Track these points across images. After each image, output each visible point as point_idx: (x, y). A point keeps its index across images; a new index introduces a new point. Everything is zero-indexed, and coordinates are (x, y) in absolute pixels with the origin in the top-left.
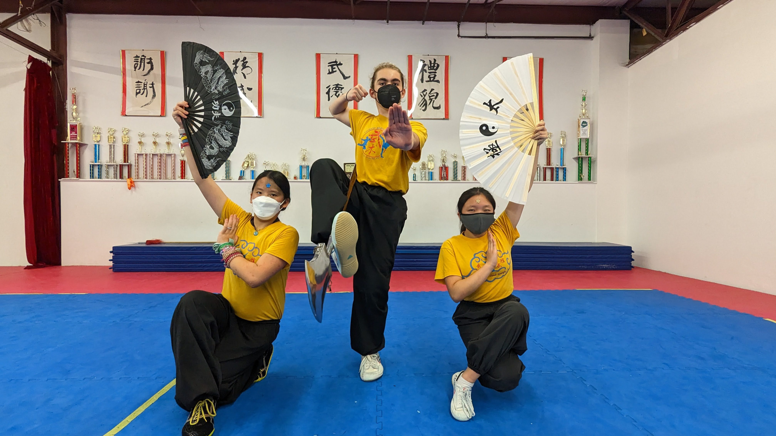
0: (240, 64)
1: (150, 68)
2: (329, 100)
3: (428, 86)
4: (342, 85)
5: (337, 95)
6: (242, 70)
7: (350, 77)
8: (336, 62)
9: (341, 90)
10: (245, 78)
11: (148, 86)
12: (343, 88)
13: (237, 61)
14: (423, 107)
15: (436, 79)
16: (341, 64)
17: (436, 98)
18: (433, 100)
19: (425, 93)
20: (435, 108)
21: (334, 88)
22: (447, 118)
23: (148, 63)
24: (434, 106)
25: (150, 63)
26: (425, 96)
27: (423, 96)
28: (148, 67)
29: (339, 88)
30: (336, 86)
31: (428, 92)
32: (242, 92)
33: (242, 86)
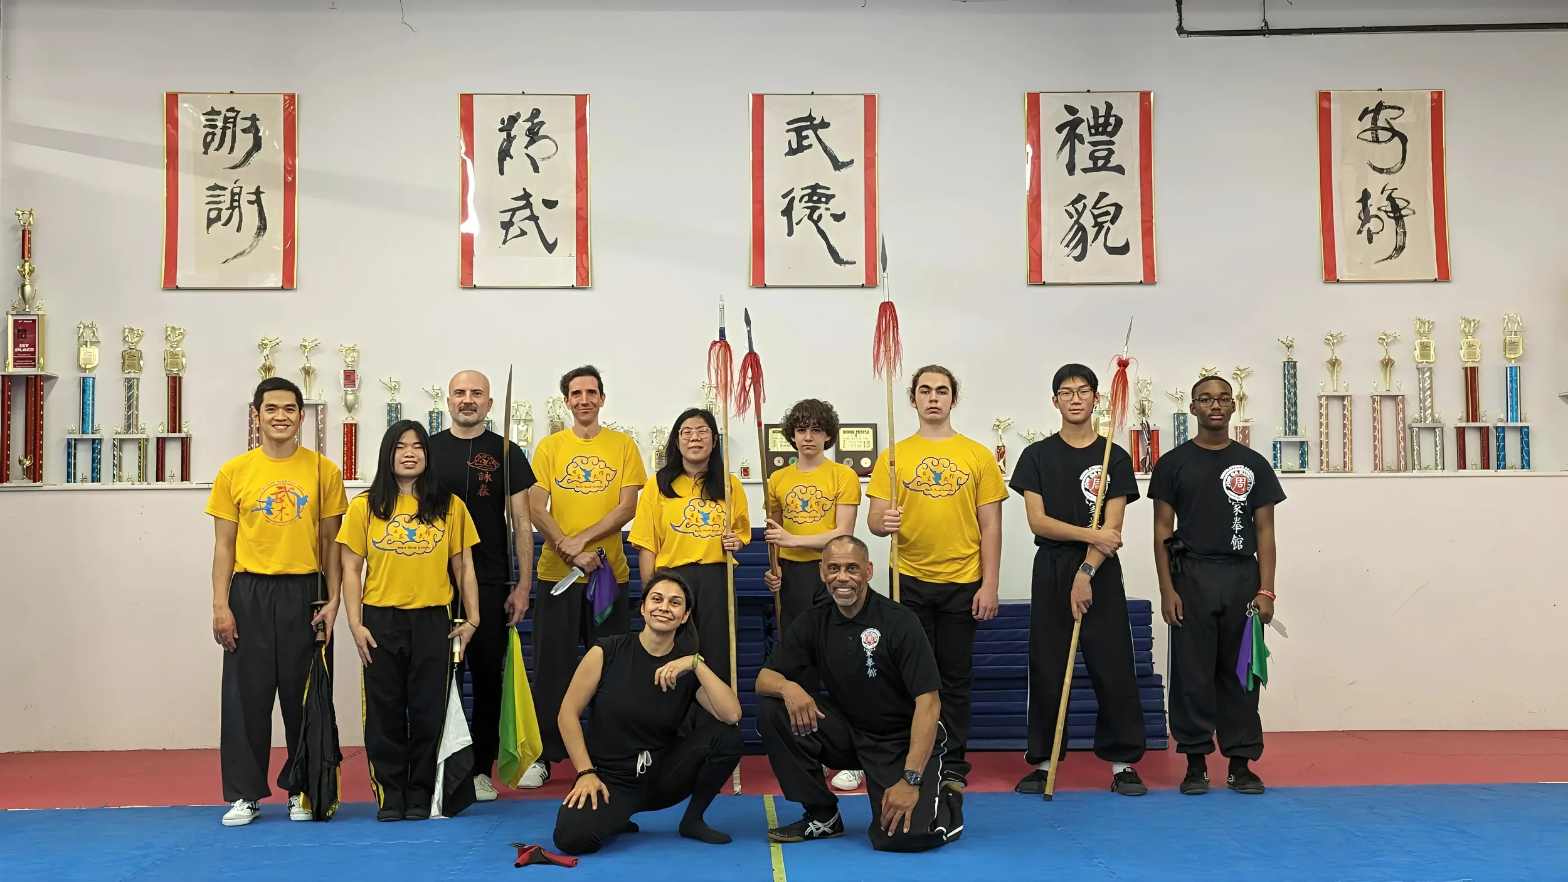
0: (520, 130)
1: (250, 145)
2: (790, 232)
3: (1090, 184)
4: (828, 189)
5: (815, 217)
6: (526, 148)
7: (852, 162)
8: (810, 118)
9: (827, 203)
10: (536, 169)
11: (245, 198)
12: (833, 196)
13: (513, 120)
14: (1075, 247)
15: (1113, 162)
16: (824, 125)
17: (1113, 221)
18: (1106, 226)
19: (1080, 206)
20: (1112, 251)
21: (806, 198)
22: (1149, 278)
23: (246, 131)
24: (1109, 244)
25: (253, 129)
26: (1080, 214)
27: (1076, 216)
28: (245, 142)
29: (821, 195)
30: (809, 191)
31: (1090, 202)
32: (527, 212)
33: (526, 196)
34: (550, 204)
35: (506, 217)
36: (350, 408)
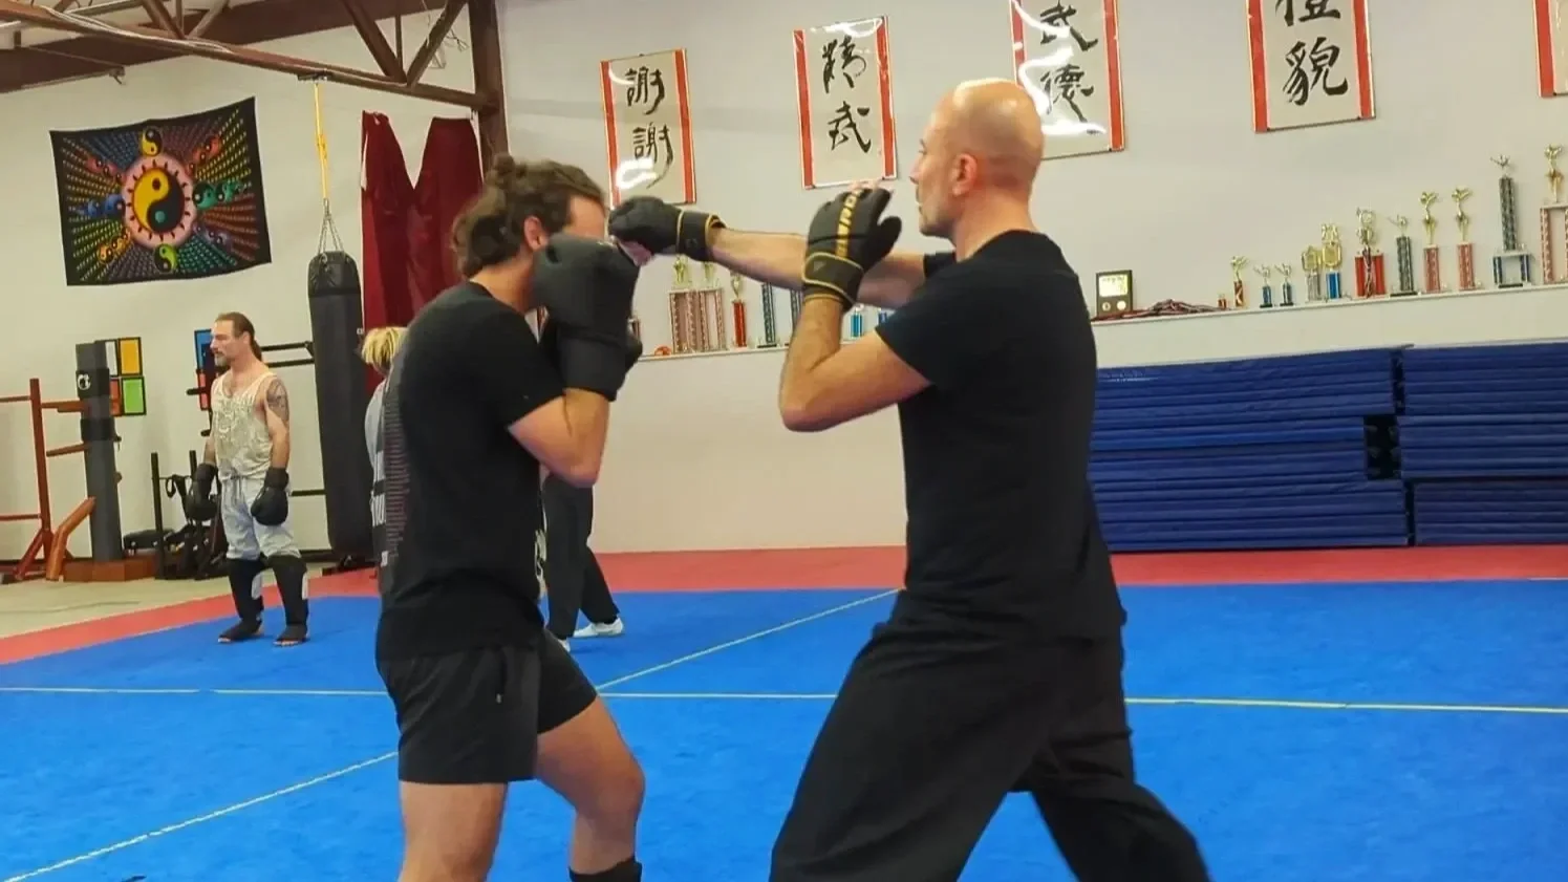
0: (838, 52)
1: (657, 94)
2: (1049, 110)
3: (1308, 32)
4: (1078, 68)
5: (1069, 94)
6: (843, 67)
7: (1096, 41)
8: (1059, 8)
9: (1078, 80)
10: (851, 84)
11: (658, 135)
12: (1082, 74)
13: (832, 46)
14: (1297, 92)
15: (1328, 9)
16: (1071, 12)
17: (1331, 63)
18: (1324, 69)
19: (1299, 54)
20: (1331, 91)
21: (1060, 79)
22: (1366, 113)
23: (653, 84)
24: (1329, 85)
25: (658, 82)
26: (1300, 61)
27: (1296, 63)
28: (654, 92)
29: (1072, 75)
30: (1062, 72)
31: (1308, 48)
32: (847, 121)
33: (846, 108)
34: (864, 112)
35: (833, 127)
36: (736, 292)
